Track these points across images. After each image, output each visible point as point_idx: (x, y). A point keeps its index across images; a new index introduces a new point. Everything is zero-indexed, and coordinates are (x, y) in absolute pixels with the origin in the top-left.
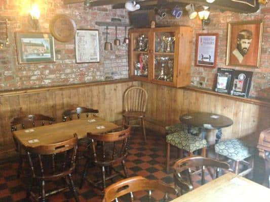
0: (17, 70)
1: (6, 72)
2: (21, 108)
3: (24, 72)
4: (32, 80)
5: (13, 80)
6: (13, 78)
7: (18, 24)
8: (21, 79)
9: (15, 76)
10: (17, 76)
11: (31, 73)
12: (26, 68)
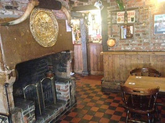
0: (152, 39)
1: (145, 40)
2: (150, 64)
3: (157, 41)
4: (162, 46)
5: (149, 45)
6: (149, 44)
7: (156, 9)
8: (154, 44)
9: (150, 42)
10: (152, 43)
11: (161, 41)
12: (159, 37)
